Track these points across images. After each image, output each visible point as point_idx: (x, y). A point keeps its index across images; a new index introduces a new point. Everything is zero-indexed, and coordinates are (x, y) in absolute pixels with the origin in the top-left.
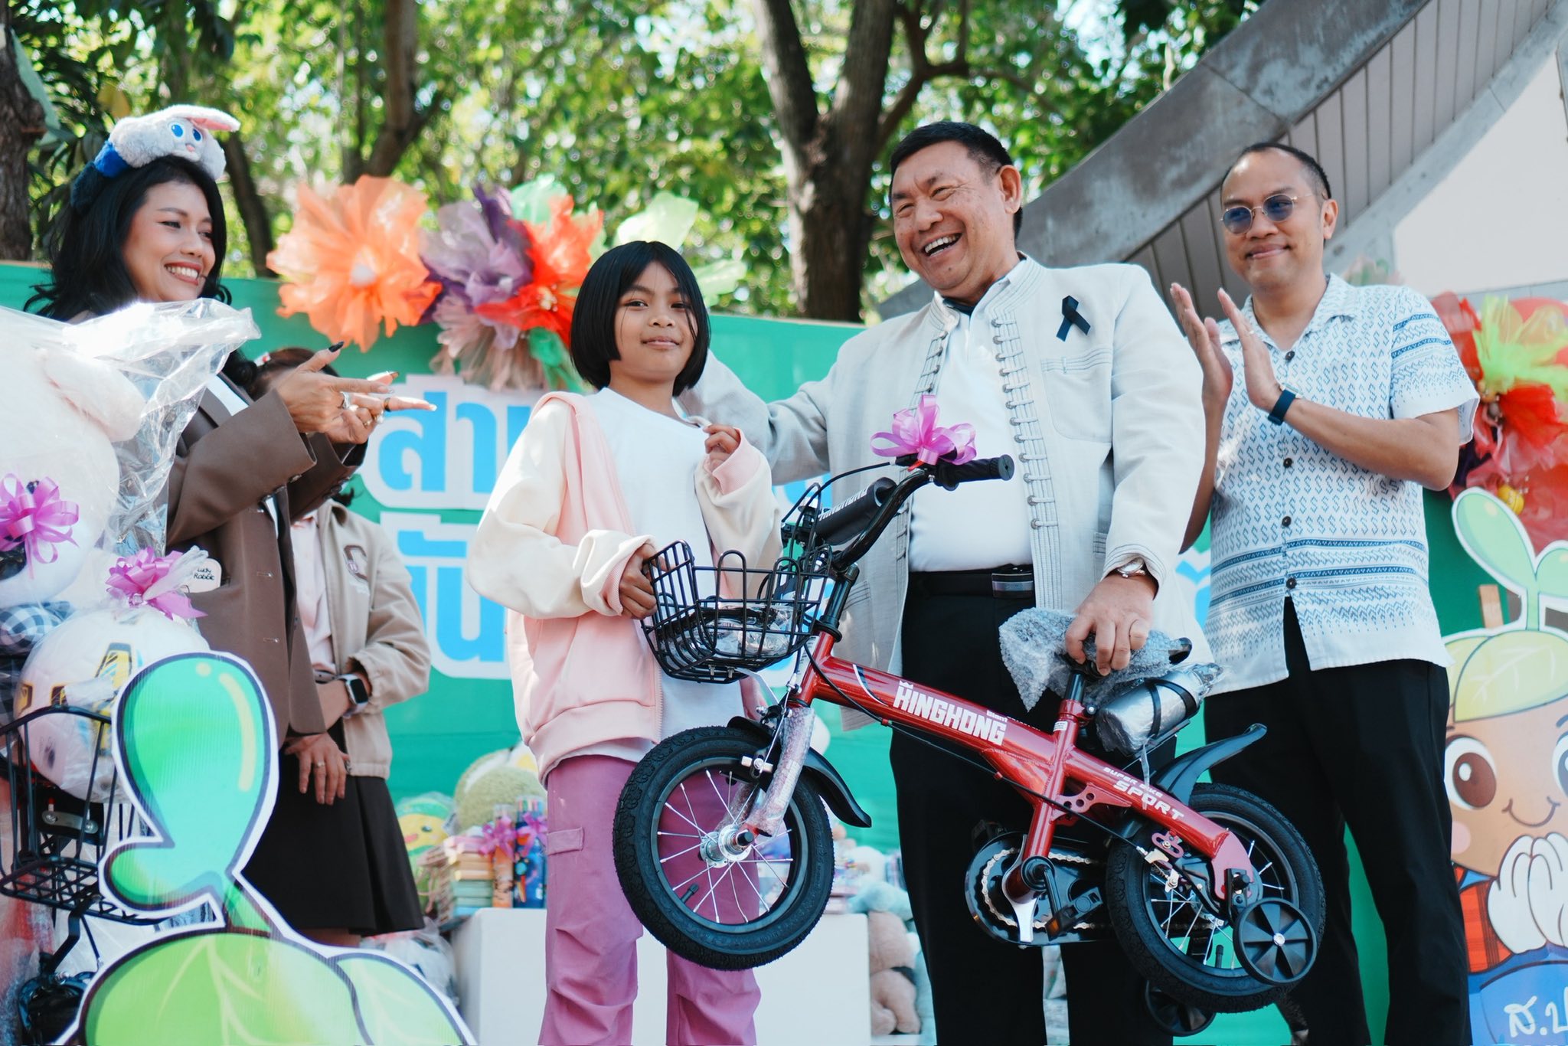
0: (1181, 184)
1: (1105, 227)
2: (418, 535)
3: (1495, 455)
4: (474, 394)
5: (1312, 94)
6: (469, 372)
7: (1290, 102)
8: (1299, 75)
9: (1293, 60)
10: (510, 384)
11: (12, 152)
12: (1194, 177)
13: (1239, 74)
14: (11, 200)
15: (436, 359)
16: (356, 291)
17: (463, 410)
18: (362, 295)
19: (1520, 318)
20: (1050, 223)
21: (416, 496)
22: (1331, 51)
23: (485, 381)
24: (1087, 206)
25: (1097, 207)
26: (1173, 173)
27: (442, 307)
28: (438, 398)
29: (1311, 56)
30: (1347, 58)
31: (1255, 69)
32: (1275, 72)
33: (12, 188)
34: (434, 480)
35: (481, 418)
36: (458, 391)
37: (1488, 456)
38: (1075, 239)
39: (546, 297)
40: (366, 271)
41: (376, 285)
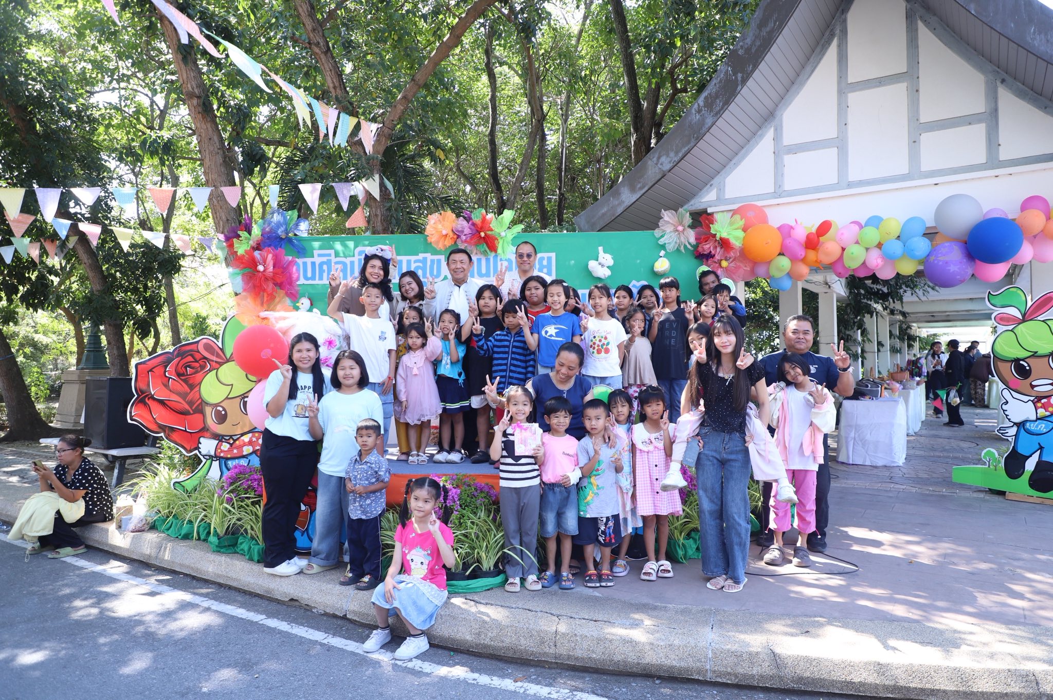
0: (641, 188)
1: (623, 200)
3: (717, 255)
5: (672, 165)
7: (667, 167)
8: (669, 159)
9: (668, 156)
11: (382, 202)
12: (644, 187)
13: (655, 159)
18: (443, 237)
19: (731, 218)
20: (611, 199)
22: (677, 153)
25: (622, 194)
26: (639, 186)
27: (458, 240)
29: (672, 154)
30: (680, 155)
31: (659, 158)
32: (663, 159)
37: (715, 255)
38: (617, 203)
39: (483, 234)
40: (444, 232)
41: (446, 235)
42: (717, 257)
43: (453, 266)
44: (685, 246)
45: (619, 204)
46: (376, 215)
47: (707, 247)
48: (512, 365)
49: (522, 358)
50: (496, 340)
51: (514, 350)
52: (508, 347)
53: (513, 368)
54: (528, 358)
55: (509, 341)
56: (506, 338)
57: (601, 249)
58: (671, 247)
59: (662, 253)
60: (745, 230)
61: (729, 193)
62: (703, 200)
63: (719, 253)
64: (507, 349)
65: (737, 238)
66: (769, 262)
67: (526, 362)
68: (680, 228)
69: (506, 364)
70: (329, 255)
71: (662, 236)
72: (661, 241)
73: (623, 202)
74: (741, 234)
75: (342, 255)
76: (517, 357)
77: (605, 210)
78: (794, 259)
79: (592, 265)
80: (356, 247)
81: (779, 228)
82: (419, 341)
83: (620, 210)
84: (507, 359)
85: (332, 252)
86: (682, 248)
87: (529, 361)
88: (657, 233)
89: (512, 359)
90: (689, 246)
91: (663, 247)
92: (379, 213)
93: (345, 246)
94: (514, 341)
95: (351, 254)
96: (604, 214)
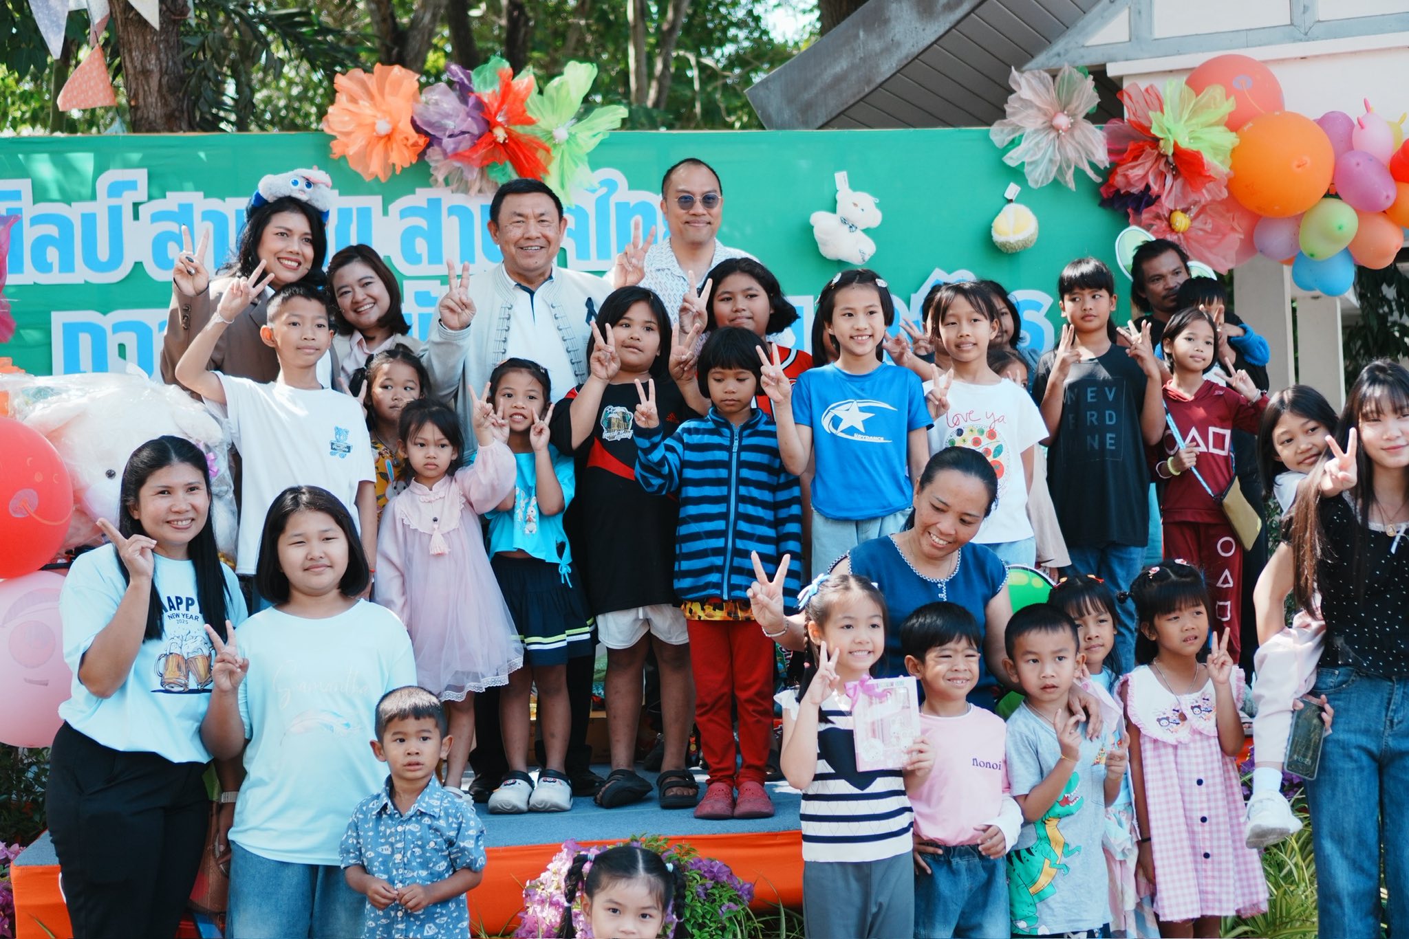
0: (949, 8)
1: (897, 37)
2: (428, 293)
3: (1163, 198)
4: (459, 199)
6: (455, 186)
10: (480, 191)
11: (167, 33)
12: (959, 2)
14: (170, 63)
15: (432, 178)
16: (380, 138)
17: (452, 210)
18: (383, 142)
19: (1193, 93)
20: (861, 34)
21: (425, 268)
23: (466, 190)
24: (886, 22)
25: (893, 22)
27: (430, 151)
28: (435, 203)
33: (170, 56)
34: (435, 257)
35: (462, 213)
36: (449, 198)
37: (1158, 197)
38: (876, 45)
39: (500, 135)
40: (383, 127)
41: (389, 137)
42: (1167, 203)
43: (516, 232)
44: (1079, 173)
45: (887, 50)
46: (146, 73)
47: (1137, 174)
48: (741, 516)
49: (766, 496)
50: (689, 447)
51: (745, 473)
52: (726, 465)
53: (744, 526)
54: (783, 496)
55: (728, 449)
56: (716, 439)
57: (841, 178)
58: (1037, 176)
59: (1012, 190)
60: (1233, 124)
61: (1164, 25)
62: (1091, 41)
63: (1170, 193)
64: (723, 473)
65: (1216, 150)
66: (1298, 219)
67: (775, 506)
68: (1062, 121)
69: (724, 516)
70: (16, 195)
71: (1013, 143)
72: (1012, 159)
73: (898, 45)
74: (1229, 140)
75: (55, 194)
76: (755, 493)
77: (842, 65)
78: (1366, 208)
79: (822, 222)
80: (100, 169)
81: (1321, 122)
82: (445, 455)
83: (887, 68)
84: (725, 499)
85: (24, 185)
86: (1069, 176)
87: (788, 503)
88: (998, 133)
89: (741, 499)
90: (1091, 173)
91: (1017, 174)
92: (152, 64)
93: (67, 168)
94: (742, 448)
95: (86, 191)
96: (839, 79)
